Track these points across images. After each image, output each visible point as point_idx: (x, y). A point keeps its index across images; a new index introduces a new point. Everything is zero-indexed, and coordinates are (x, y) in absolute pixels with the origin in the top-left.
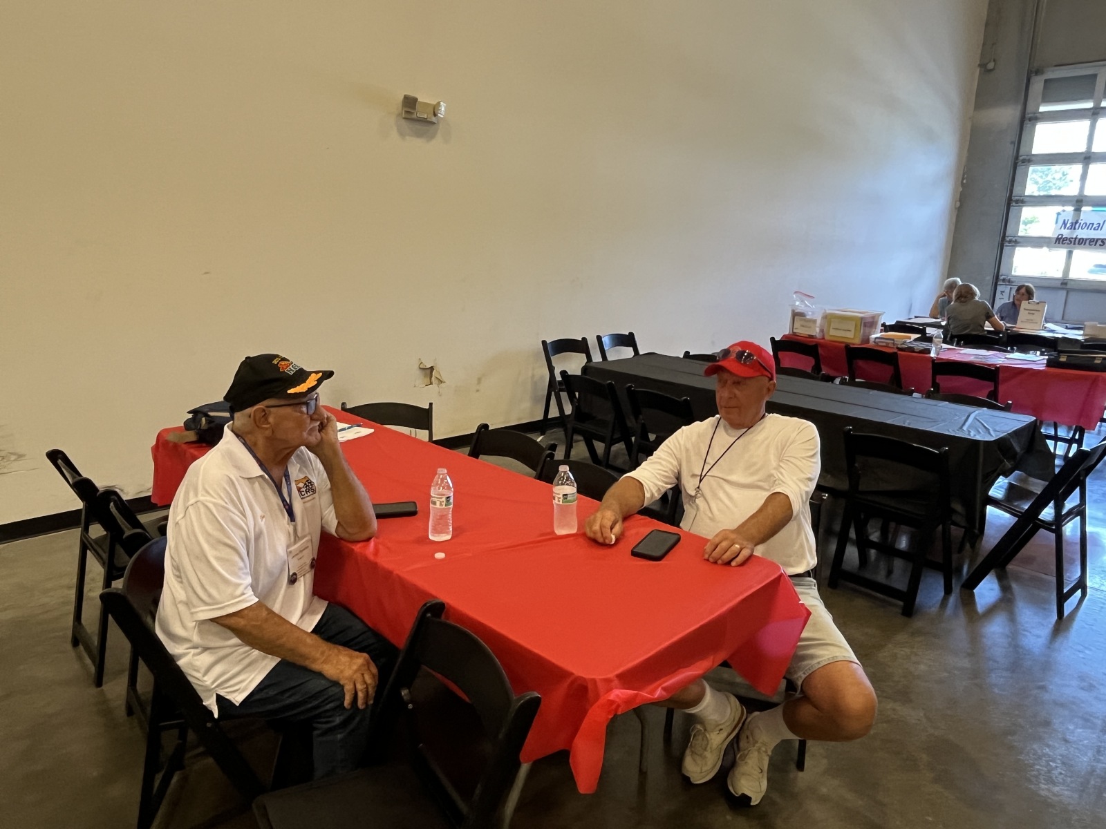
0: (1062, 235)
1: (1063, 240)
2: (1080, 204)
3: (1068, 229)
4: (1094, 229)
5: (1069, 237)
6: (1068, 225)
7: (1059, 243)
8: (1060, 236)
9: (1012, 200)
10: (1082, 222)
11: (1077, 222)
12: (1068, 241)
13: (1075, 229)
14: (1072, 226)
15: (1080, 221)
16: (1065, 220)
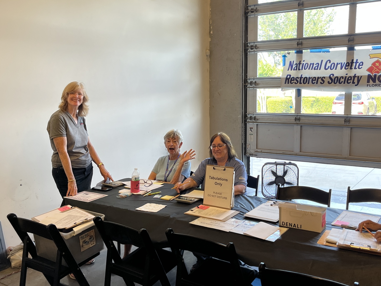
0: (290, 76)
1: (291, 80)
2: (300, 46)
3: (294, 70)
4: (315, 69)
5: (295, 77)
6: (294, 66)
7: (288, 83)
8: (289, 77)
9: (248, 46)
10: (305, 63)
11: (300, 64)
12: (295, 81)
13: (299, 69)
14: (297, 67)
15: (302, 62)
16: (291, 62)
